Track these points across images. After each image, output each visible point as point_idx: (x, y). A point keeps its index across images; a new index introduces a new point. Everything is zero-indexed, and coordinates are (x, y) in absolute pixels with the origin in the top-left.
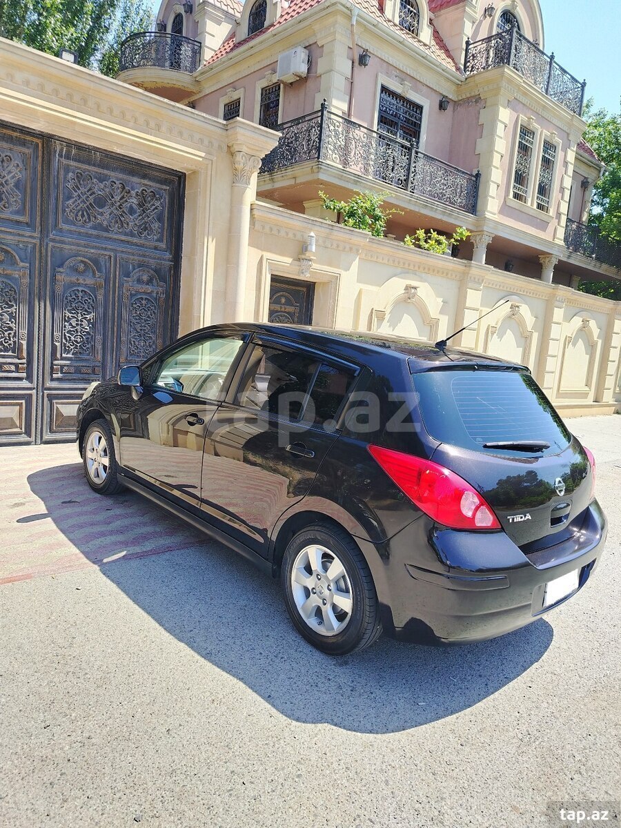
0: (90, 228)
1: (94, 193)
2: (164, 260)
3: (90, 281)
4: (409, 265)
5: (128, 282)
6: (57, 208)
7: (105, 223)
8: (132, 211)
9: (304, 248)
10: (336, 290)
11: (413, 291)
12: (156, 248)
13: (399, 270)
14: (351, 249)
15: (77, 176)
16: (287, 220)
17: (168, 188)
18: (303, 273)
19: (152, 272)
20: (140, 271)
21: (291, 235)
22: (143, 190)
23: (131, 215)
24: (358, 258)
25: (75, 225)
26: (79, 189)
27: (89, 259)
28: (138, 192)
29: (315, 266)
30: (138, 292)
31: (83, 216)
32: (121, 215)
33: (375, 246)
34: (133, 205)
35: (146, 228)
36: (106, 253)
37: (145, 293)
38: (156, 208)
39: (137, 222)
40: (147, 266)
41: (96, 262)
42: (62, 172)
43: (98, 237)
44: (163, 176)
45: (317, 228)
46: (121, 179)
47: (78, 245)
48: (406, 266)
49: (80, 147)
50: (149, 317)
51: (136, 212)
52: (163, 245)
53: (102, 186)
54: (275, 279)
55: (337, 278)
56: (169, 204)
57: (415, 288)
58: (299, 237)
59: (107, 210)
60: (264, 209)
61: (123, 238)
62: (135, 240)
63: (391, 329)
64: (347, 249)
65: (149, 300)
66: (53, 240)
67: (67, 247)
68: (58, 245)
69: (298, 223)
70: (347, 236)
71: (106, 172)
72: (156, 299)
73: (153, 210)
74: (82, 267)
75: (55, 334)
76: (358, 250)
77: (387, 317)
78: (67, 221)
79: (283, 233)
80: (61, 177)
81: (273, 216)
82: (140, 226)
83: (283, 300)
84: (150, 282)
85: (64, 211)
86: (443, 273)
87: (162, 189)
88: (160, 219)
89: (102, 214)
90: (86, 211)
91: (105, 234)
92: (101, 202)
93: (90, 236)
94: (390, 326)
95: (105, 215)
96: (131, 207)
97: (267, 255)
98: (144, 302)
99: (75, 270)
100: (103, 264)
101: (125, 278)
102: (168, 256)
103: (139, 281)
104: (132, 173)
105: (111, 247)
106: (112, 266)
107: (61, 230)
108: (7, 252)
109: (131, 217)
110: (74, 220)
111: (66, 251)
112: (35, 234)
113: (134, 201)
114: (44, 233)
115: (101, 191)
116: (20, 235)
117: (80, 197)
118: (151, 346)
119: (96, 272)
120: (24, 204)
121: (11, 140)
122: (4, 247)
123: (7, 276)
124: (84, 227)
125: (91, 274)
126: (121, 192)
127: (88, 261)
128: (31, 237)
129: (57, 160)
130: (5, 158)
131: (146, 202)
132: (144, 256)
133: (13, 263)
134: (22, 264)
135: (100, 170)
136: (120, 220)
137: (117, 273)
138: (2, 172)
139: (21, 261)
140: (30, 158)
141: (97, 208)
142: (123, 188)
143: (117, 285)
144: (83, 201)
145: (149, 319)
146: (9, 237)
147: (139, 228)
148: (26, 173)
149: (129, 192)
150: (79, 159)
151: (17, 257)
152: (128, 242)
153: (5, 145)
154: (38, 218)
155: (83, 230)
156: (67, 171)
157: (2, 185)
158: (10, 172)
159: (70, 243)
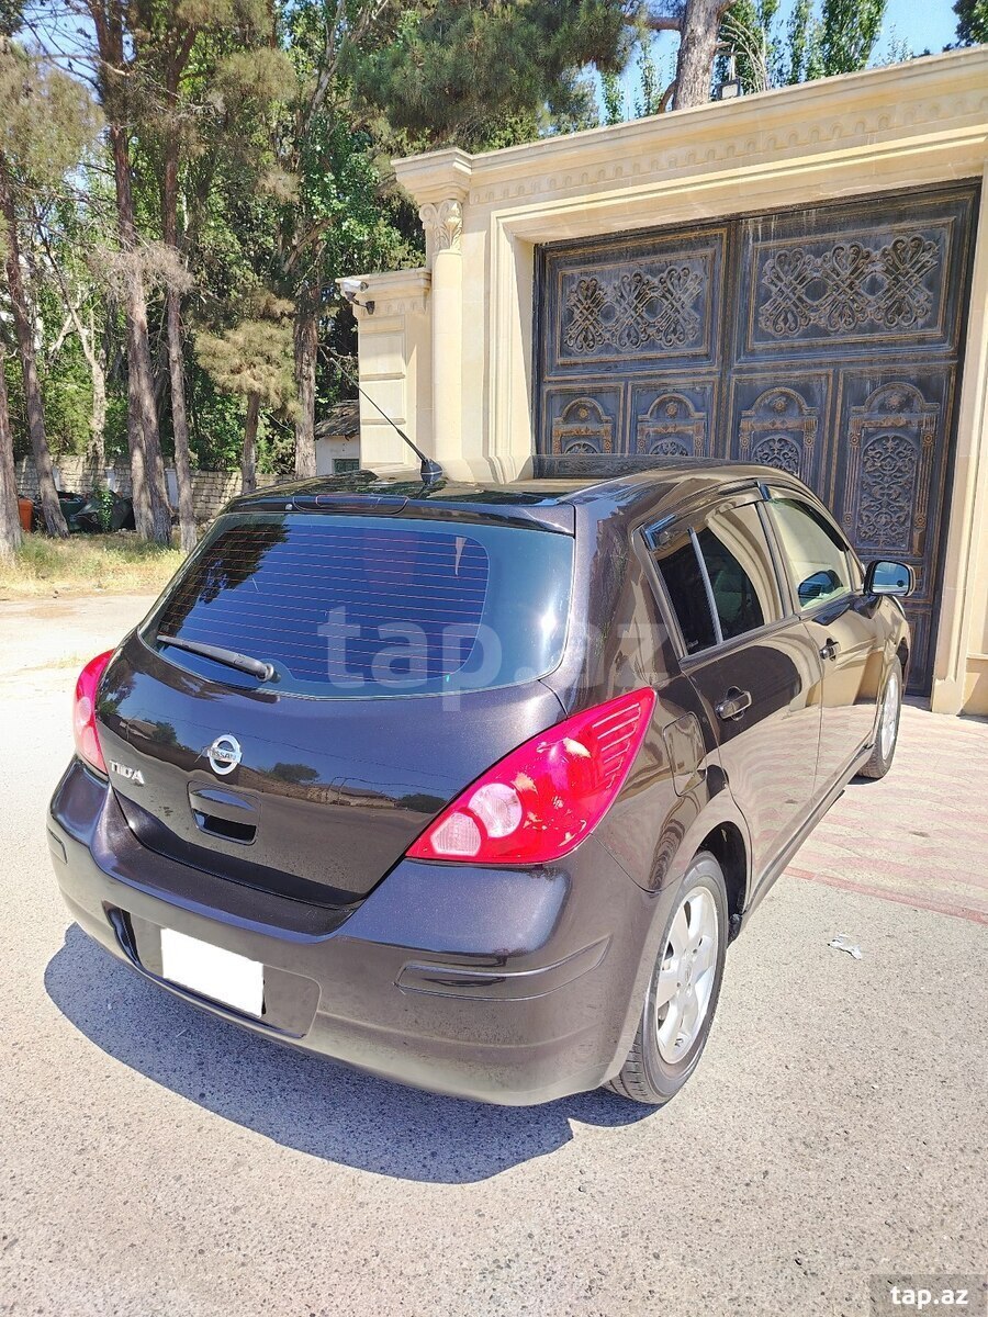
0: (799, 337)
1: (805, 279)
2: (935, 358)
3: (792, 423)
5: (860, 412)
6: (746, 321)
7: (823, 322)
8: (874, 287)
12: (920, 341)
15: (779, 262)
17: (951, 218)
19: (909, 387)
20: (885, 389)
22: (897, 242)
23: (872, 293)
25: (774, 338)
26: (782, 281)
27: (795, 387)
28: (885, 250)
30: (879, 429)
31: (786, 320)
32: (853, 300)
34: (877, 275)
35: (898, 309)
36: (820, 371)
37: (894, 427)
38: (923, 267)
39: (881, 304)
40: (901, 379)
41: (806, 391)
42: (757, 262)
43: (810, 348)
44: (940, 200)
46: (854, 238)
47: (775, 369)
49: (783, 213)
50: (899, 470)
51: (880, 287)
52: (936, 332)
53: (819, 261)
56: (951, 249)
59: (825, 304)
61: (853, 338)
62: (876, 336)
65: (901, 439)
66: (740, 371)
67: (759, 375)
68: (745, 376)
71: (827, 236)
72: (917, 436)
74: (781, 402)
78: (761, 337)
80: (755, 271)
82: (889, 308)
84: (906, 404)
85: (756, 320)
87: (937, 226)
88: (931, 283)
89: (816, 309)
90: (792, 312)
91: (821, 341)
92: (816, 290)
93: (793, 350)
95: (823, 310)
96: (874, 280)
98: (890, 444)
99: (771, 409)
100: (816, 391)
101: (854, 408)
102: (947, 349)
103: (883, 408)
104: (878, 219)
105: (829, 360)
106: (831, 391)
107: (753, 353)
108: (680, 402)
109: (870, 298)
110: (773, 332)
111: (758, 383)
112: (714, 369)
113: (879, 267)
114: (726, 362)
115: (818, 271)
116: (694, 374)
117: (783, 292)
118: (903, 523)
119: (805, 406)
120: (702, 328)
121: (690, 245)
122: (676, 395)
123: (679, 435)
124: (787, 338)
125: (797, 411)
126: (854, 260)
127: (792, 392)
128: (710, 373)
129: (750, 248)
130: (682, 273)
131: (903, 261)
132: (894, 361)
133: (687, 415)
134: (698, 415)
135: (819, 237)
136: (851, 309)
137: (839, 401)
138: (677, 293)
139: (697, 410)
140: (714, 259)
141: (809, 301)
142: (858, 253)
143: (838, 421)
144: (788, 297)
145: (899, 475)
146: (681, 380)
147: (886, 314)
148: (707, 284)
149: (868, 256)
150: (782, 234)
151: (691, 406)
152: (864, 344)
153: (682, 254)
154: (719, 345)
155: (784, 344)
156: (763, 260)
157: (677, 310)
158: (686, 290)
159: (764, 369)
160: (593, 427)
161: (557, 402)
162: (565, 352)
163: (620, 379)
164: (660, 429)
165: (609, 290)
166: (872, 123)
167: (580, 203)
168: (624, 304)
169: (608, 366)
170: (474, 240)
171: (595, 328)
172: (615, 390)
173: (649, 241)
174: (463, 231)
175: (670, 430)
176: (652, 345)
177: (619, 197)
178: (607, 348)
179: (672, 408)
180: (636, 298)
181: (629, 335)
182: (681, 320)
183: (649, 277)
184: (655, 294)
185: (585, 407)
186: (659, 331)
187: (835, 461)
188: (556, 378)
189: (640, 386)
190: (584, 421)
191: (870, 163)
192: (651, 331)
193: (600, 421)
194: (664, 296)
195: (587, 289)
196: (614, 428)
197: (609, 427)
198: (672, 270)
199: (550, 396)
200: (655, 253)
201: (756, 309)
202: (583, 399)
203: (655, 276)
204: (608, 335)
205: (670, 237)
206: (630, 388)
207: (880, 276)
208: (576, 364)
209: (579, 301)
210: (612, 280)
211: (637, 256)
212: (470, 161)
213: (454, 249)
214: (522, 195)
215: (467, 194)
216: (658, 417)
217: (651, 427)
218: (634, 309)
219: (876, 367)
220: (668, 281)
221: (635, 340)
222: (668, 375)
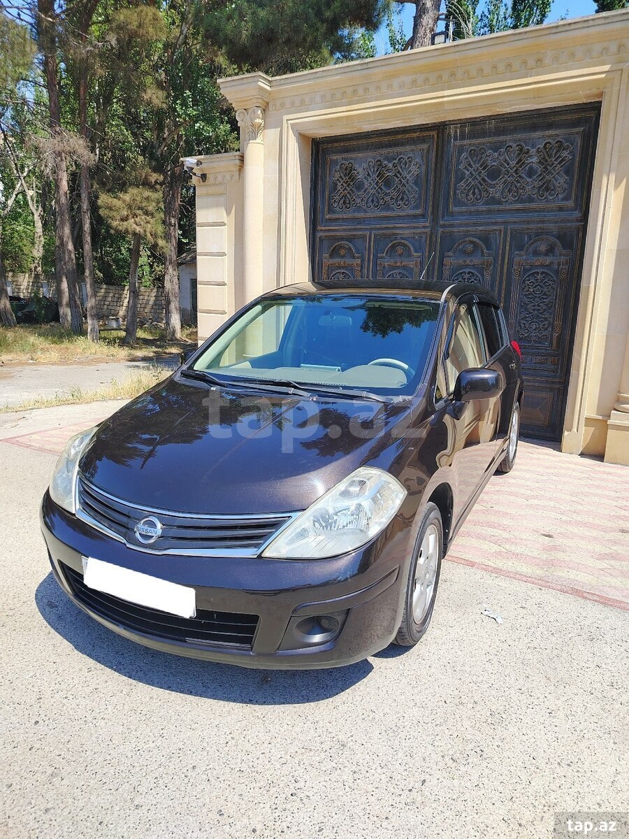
0: (483, 204)
2: (569, 221)
3: (477, 260)
5: (520, 255)
6: (449, 194)
7: (498, 195)
8: (531, 173)
12: (561, 209)
15: (471, 155)
17: (582, 129)
19: (552, 239)
20: (536, 241)
22: (547, 143)
23: (530, 177)
25: (466, 205)
26: (472, 167)
27: (479, 238)
28: (539, 148)
30: (532, 266)
31: (474, 193)
32: (517, 181)
36: (495, 228)
37: (542, 266)
38: (563, 160)
39: (536, 184)
40: (547, 234)
41: (486, 239)
42: (456, 154)
43: (489, 212)
44: (576, 116)
46: (519, 140)
47: (467, 225)
49: (473, 122)
50: (545, 294)
51: (535, 173)
52: (571, 203)
53: (496, 154)
59: (499, 184)
61: (519, 206)
62: (533, 205)
65: (547, 274)
66: (443, 226)
67: (455, 230)
68: (447, 230)
71: (501, 138)
72: (557, 272)
73: (560, 163)
74: (470, 247)
78: (458, 203)
80: (455, 160)
82: (541, 187)
84: (550, 250)
85: (455, 193)
87: (572, 134)
88: (568, 171)
89: (493, 186)
90: (478, 188)
91: (496, 207)
92: (494, 174)
93: (478, 213)
95: (498, 187)
98: (539, 277)
99: (463, 252)
100: (493, 241)
101: (517, 252)
102: (577, 215)
103: (536, 253)
104: (534, 128)
105: (501, 220)
106: (502, 241)
107: (452, 214)
108: (405, 245)
109: (529, 180)
110: (466, 201)
111: (456, 234)
112: (428, 224)
113: (535, 160)
114: (435, 221)
115: (495, 161)
116: (415, 228)
117: (472, 175)
118: (547, 329)
119: (485, 251)
120: (420, 197)
121: (413, 141)
122: (403, 241)
123: (405, 267)
124: (475, 205)
125: (479, 254)
126: (519, 154)
127: (477, 241)
128: (424, 227)
129: (452, 145)
130: (407, 161)
131: (550, 156)
132: (543, 222)
133: (410, 255)
134: (415, 254)
135: (496, 139)
136: (516, 187)
137: (507, 248)
138: (405, 173)
139: (416, 251)
140: (428, 152)
141: (488, 181)
142: (521, 150)
143: (506, 261)
144: (475, 178)
145: (544, 297)
146: (407, 232)
147: (539, 191)
148: (424, 168)
149: (528, 152)
150: (473, 135)
151: (412, 249)
152: (524, 210)
153: (408, 148)
154: (430, 209)
155: (472, 209)
156: (460, 153)
157: (404, 185)
158: (410, 171)
159: (460, 225)
160: (349, 261)
161: (326, 243)
162: (331, 211)
163: (367, 229)
164: (392, 264)
165: (360, 170)
166: (531, 62)
167: (341, 111)
168: (370, 179)
169: (358, 221)
170: (272, 134)
171: (350, 195)
172: (363, 237)
173: (386, 139)
174: (265, 128)
175: (398, 264)
176: (387, 208)
177: (368, 108)
178: (359, 209)
179: (400, 250)
180: (378, 176)
181: (372, 201)
182: (407, 192)
183: (386, 162)
184: (390, 174)
185: (344, 248)
186: (392, 198)
187: (504, 287)
188: (325, 228)
189: (379, 235)
190: (343, 257)
191: (530, 90)
192: (388, 198)
193: (354, 258)
194: (395, 175)
195: (346, 169)
196: (363, 261)
197: (359, 261)
198: (402, 158)
199: (321, 240)
200: (390, 146)
201: (455, 185)
202: (342, 242)
203: (390, 162)
204: (359, 201)
205: (400, 136)
206: (373, 236)
207: (535, 166)
208: (339, 219)
209: (341, 177)
210: (362, 164)
211: (379, 148)
212: (270, 82)
213: (258, 140)
214: (303, 106)
215: (268, 103)
216: (390, 256)
217: (387, 262)
218: (376, 184)
219: (531, 226)
220: (398, 165)
221: (377, 204)
222: (398, 228)
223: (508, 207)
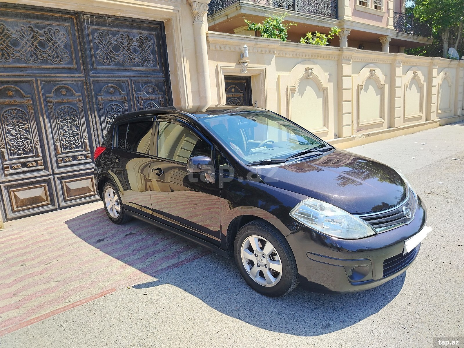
0: (113, 65)
1: (111, 44)
2: (159, 77)
3: (118, 97)
4: (306, 56)
5: (140, 94)
6: (91, 57)
7: (121, 61)
8: (136, 51)
9: (242, 56)
10: (264, 78)
11: (310, 71)
12: (154, 71)
13: (300, 60)
14: (270, 51)
15: (100, 35)
16: (229, 40)
17: (155, 33)
18: (243, 71)
19: (154, 86)
20: (146, 87)
21: (232, 49)
22: (140, 36)
24: (274, 56)
25: (103, 65)
26: (102, 43)
27: (116, 84)
28: (137, 38)
29: (250, 65)
30: (148, 100)
31: (107, 59)
32: (130, 54)
33: (283, 47)
34: (136, 47)
35: (146, 60)
36: (125, 79)
37: (152, 100)
38: (150, 47)
39: (140, 57)
40: (150, 83)
41: (120, 86)
42: (91, 34)
43: (118, 70)
44: (151, 26)
45: (248, 42)
46: (126, 32)
47: (108, 77)
48: (304, 56)
49: (99, 16)
51: (138, 51)
52: (157, 69)
53: (115, 38)
54: (227, 78)
55: (263, 71)
56: (157, 43)
57: (311, 69)
58: (237, 49)
59: (121, 53)
60: (214, 35)
61: (133, 68)
62: (141, 68)
63: (300, 96)
64: (268, 51)
65: (154, 103)
66: (93, 76)
67: (102, 79)
68: (96, 79)
69: (236, 41)
70: (267, 44)
71: (116, 29)
72: (159, 102)
73: (148, 48)
74: (112, 90)
75: (104, 133)
76: (274, 52)
77: (297, 90)
78: (99, 63)
79: (227, 49)
80: (91, 37)
81: (220, 39)
82: (142, 59)
83: (233, 90)
84: (153, 92)
85: (96, 58)
86: (327, 57)
87: (151, 34)
88: (153, 53)
89: (118, 56)
90: (109, 56)
91: (122, 68)
92: (117, 48)
93: (112, 70)
94: (299, 95)
95: (120, 56)
97: (220, 64)
98: (152, 105)
99: (109, 93)
100: (124, 86)
101: (139, 93)
102: (161, 75)
103: (147, 93)
104: (132, 27)
105: (127, 75)
106: (130, 86)
107: (96, 69)
108: (67, 88)
109: (136, 54)
110: (103, 62)
111: (102, 82)
112: (82, 75)
113: (136, 44)
114: (87, 73)
115: (115, 42)
116: (72, 77)
117: (104, 47)
119: (122, 92)
120: (72, 57)
121: (57, 19)
122: (65, 86)
123: (70, 103)
124: (109, 65)
125: (118, 93)
126: (128, 40)
127: (115, 86)
128: (79, 77)
129: (86, 27)
130: (55, 31)
131: (143, 44)
132: (147, 77)
133: (72, 95)
134: (77, 94)
135: (113, 29)
136: (130, 57)
137: (134, 90)
138: (55, 40)
139: (77, 92)
140: (70, 28)
141: (115, 52)
142: (128, 38)
143: (135, 97)
144: (106, 50)
147: (142, 61)
148: (70, 38)
149: (132, 40)
150: (99, 24)
151: (73, 91)
152: (137, 70)
153: (54, 23)
154: (82, 65)
155: (109, 67)
156: (93, 33)
157: (56, 48)
158: (60, 39)
159: (103, 77)
160: (19, 100)
163: (32, 76)
164: (60, 101)
165: (14, 32)
168: (25, 40)
172: (30, 83)
173: (34, 13)
175: (65, 101)
176: (45, 62)
178: (19, 61)
179: (63, 91)
180: (32, 38)
181: (32, 56)
182: (60, 52)
183: (37, 29)
184: (43, 38)
189: (44, 81)
190: (11, 97)
192: (44, 55)
193: (24, 97)
194: (48, 40)
196: (33, 100)
197: (29, 100)
198: (50, 29)
200: (38, 19)
201: (95, 52)
202: (8, 86)
203: (40, 30)
204: (18, 54)
205: (46, 13)
206: (39, 81)
210: (14, 27)
211: (28, 18)
216: (56, 96)
217: (55, 100)
218: (32, 44)
219: (143, 79)
220: (48, 33)
221: (36, 59)
222: (58, 76)
223: (129, 68)
